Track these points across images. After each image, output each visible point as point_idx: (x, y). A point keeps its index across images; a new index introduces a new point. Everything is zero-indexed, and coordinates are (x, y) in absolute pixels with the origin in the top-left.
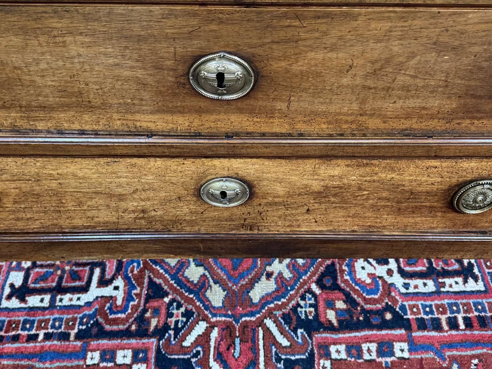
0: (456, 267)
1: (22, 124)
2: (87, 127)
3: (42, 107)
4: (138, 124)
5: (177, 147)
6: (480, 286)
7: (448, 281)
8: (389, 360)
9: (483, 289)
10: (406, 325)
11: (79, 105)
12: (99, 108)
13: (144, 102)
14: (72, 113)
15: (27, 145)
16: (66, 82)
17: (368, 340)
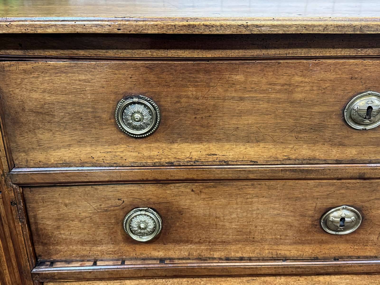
1: (206, 254)
2: (246, 255)
3: (223, 242)
4: (279, 252)
5: (302, 268)
11: (246, 240)
12: (258, 242)
13: (288, 238)
14: (240, 246)
15: (206, 268)
16: (244, 225)
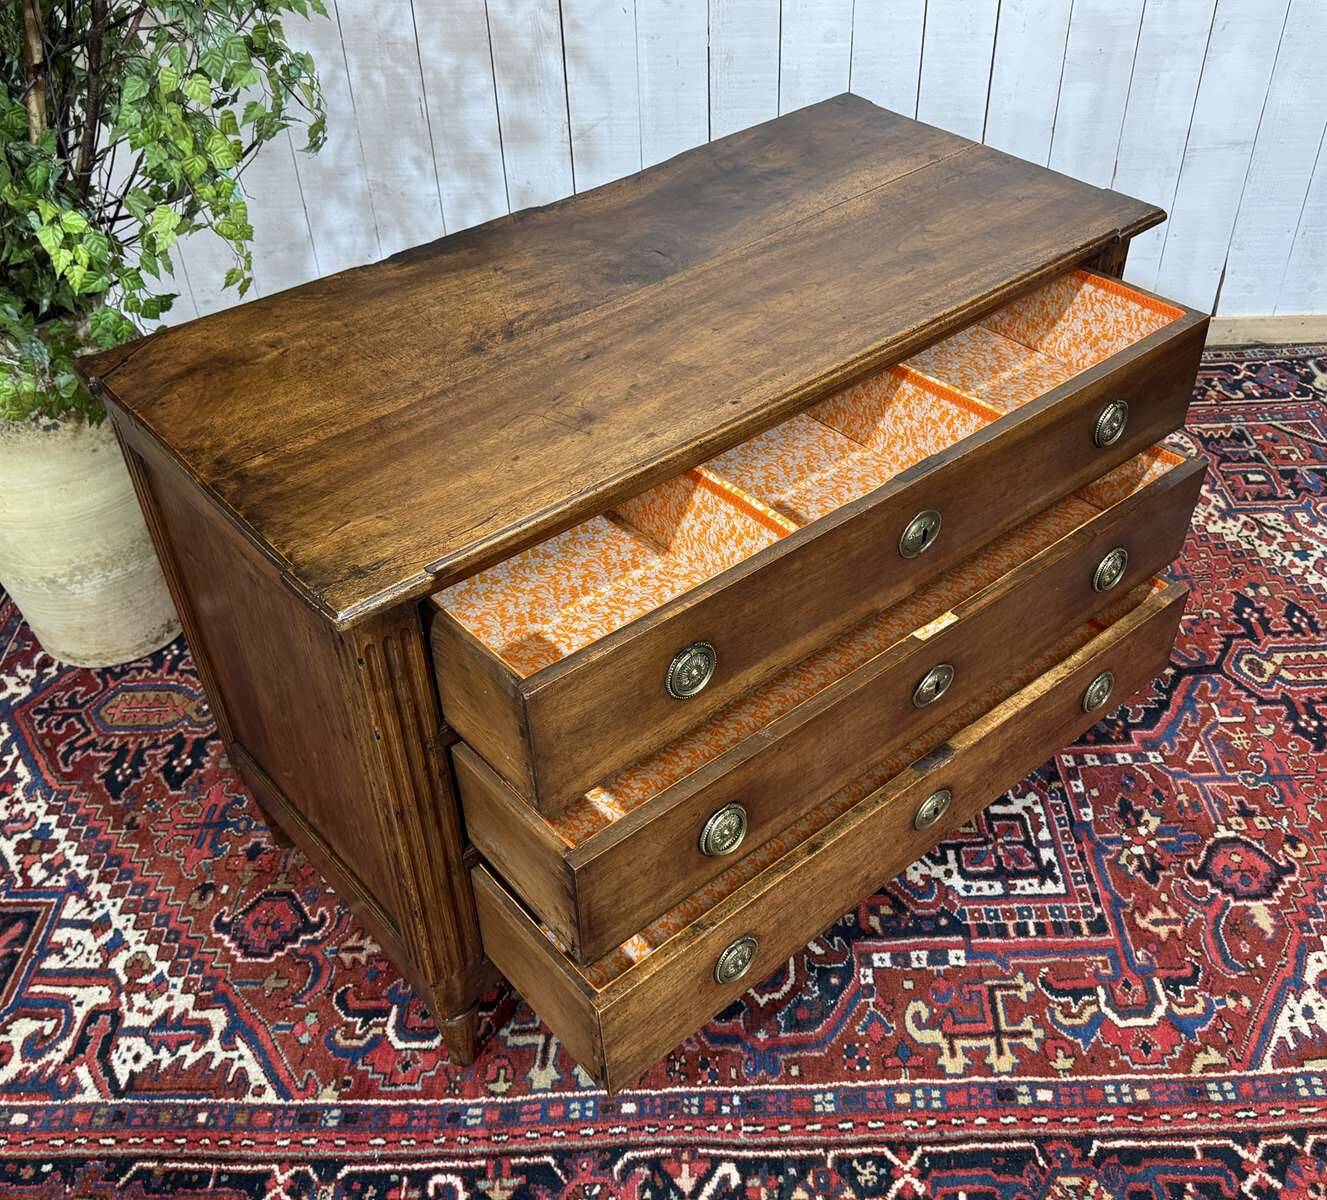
0: (1032, 866)
6: (1061, 889)
7: (1019, 883)
8: (941, 968)
9: (1063, 891)
10: (966, 931)
17: (917, 947)
